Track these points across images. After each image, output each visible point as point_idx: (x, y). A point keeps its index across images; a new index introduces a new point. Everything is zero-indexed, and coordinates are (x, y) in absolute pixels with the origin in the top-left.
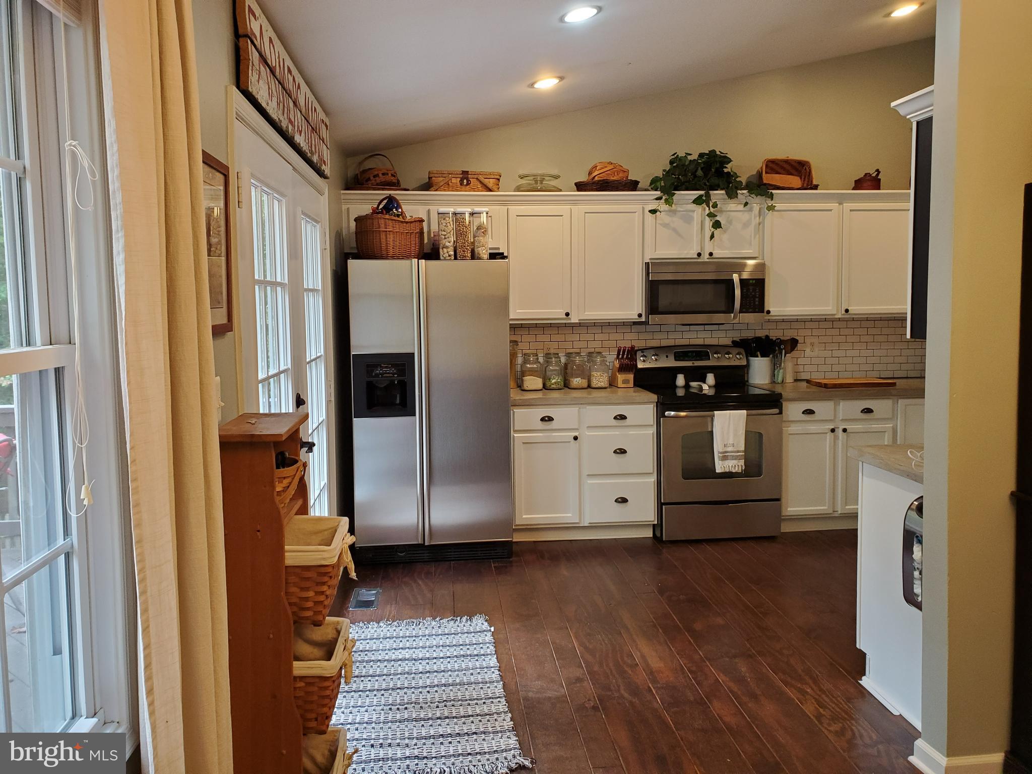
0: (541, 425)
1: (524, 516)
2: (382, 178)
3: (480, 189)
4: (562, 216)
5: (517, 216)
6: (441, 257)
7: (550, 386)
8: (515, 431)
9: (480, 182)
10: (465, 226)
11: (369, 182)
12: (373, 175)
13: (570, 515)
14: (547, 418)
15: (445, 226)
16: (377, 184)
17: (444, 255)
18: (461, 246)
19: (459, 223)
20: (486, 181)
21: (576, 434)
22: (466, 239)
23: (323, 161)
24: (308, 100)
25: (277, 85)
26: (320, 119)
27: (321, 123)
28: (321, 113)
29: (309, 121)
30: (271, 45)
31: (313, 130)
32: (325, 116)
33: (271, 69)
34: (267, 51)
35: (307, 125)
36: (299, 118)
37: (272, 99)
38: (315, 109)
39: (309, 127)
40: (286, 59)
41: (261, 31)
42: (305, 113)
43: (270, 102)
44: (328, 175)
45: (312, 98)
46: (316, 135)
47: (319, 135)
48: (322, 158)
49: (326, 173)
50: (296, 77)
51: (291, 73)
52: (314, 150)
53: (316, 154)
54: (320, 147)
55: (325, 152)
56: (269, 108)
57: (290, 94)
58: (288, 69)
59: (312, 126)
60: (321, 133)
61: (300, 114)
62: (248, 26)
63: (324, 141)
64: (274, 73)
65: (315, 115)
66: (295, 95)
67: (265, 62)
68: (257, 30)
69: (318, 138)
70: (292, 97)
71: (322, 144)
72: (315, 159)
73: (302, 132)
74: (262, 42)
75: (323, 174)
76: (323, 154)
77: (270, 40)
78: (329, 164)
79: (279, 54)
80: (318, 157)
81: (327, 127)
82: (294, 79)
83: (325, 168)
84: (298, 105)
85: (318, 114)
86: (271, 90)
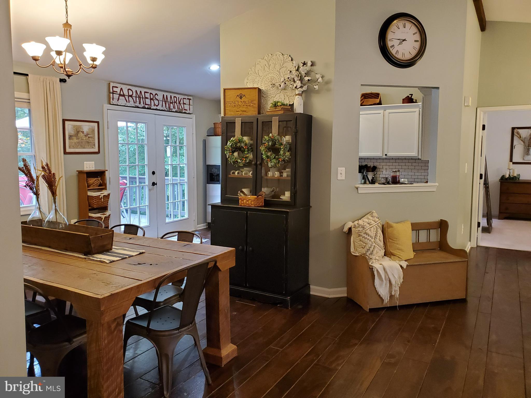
23: (183, 110)
24: (167, 96)
25: (134, 98)
26: (181, 98)
27: (182, 99)
28: (183, 97)
29: (167, 101)
30: (129, 91)
31: (172, 103)
32: (187, 97)
33: (129, 96)
34: (126, 93)
35: (165, 102)
36: (156, 102)
37: (129, 102)
38: (174, 97)
39: (167, 103)
40: (143, 90)
41: (121, 89)
42: (163, 100)
43: (127, 103)
44: (190, 113)
45: (171, 94)
46: (175, 103)
47: (179, 103)
48: (183, 109)
49: (187, 113)
50: (154, 92)
51: (148, 93)
52: (173, 108)
53: (175, 109)
54: (180, 106)
55: (186, 107)
56: (127, 105)
57: (147, 98)
58: (145, 92)
59: (170, 102)
60: (182, 102)
61: (157, 101)
62: (111, 91)
63: (185, 104)
64: (131, 96)
65: (175, 98)
66: (152, 97)
67: (124, 95)
68: (118, 90)
69: (178, 104)
70: (149, 98)
71: (182, 105)
72: (174, 110)
73: (159, 105)
74: (122, 91)
75: (185, 113)
76: (184, 108)
77: (128, 90)
78: (191, 109)
79: (136, 91)
80: (177, 109)
81: (190, 99)
82: (151, 93)
83: (186, 111)
84: (155, 99)
85: (179, 98)
86: (129, 101)
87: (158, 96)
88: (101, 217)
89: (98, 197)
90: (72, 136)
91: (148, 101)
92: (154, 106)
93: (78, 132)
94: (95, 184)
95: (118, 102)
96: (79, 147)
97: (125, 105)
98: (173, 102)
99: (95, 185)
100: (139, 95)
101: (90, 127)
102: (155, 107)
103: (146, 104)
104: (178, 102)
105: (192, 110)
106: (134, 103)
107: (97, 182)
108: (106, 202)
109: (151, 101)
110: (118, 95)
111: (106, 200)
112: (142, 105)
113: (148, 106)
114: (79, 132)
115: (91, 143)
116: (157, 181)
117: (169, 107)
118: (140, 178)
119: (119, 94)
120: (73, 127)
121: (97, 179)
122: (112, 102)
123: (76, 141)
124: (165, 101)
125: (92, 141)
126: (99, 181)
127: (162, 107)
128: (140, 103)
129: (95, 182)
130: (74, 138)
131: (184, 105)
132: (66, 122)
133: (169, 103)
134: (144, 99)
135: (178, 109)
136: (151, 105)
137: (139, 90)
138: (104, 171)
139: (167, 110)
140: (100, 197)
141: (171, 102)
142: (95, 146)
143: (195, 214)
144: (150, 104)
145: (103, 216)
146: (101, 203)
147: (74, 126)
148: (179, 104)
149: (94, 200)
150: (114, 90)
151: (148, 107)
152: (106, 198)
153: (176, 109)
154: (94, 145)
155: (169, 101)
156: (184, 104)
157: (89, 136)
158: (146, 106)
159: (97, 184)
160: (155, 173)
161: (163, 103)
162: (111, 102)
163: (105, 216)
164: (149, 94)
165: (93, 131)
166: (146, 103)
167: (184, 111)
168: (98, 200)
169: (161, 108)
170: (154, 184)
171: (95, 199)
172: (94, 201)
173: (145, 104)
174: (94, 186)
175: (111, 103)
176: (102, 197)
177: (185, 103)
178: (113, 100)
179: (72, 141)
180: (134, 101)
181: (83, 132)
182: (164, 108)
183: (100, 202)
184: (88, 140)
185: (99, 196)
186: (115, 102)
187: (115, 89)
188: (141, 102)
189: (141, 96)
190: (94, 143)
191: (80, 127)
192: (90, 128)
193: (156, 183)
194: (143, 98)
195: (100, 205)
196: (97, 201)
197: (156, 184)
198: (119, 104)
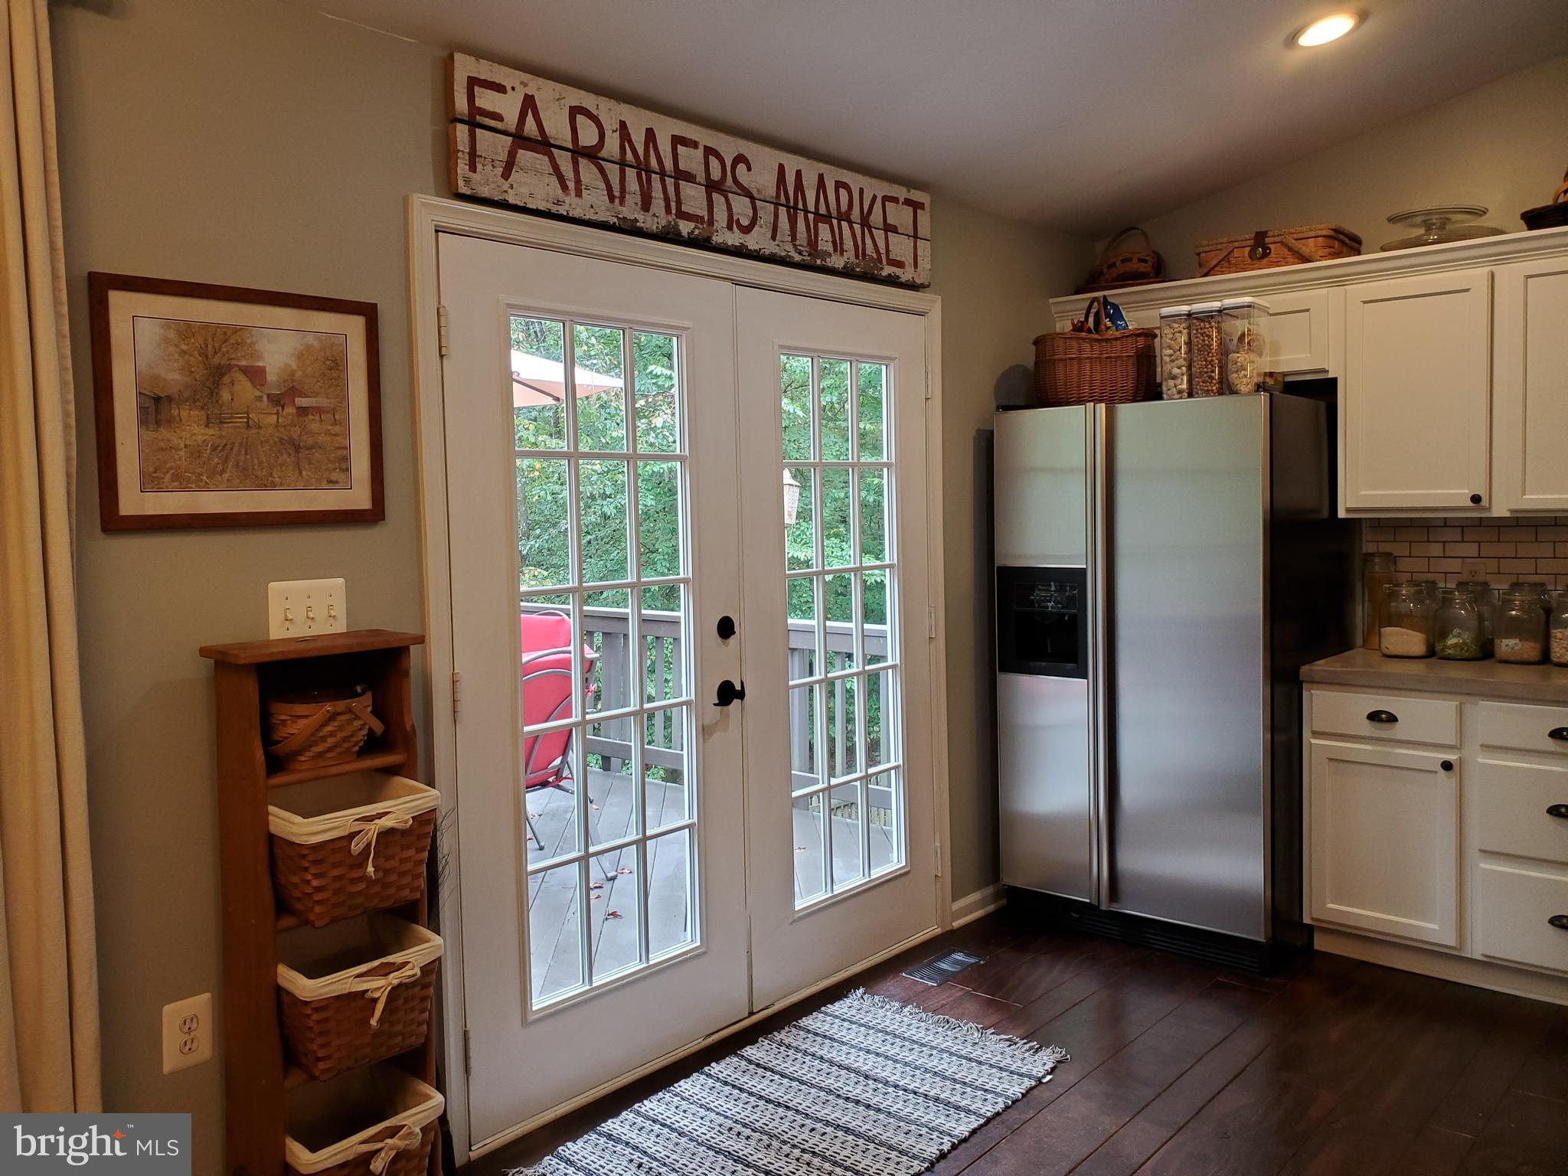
0: (1367, 728)
1: (1330, 906)
2: (1121, 269)
3: (1291, 260)
4: (1467, 290)
5: (1365, 302)
6: (1165, 396)
7: (1443, 650)
8: (1316, 734)
9: (1290, 249)
10: (1207, 336)
11: (1102, 278)
12: (1106, 265)
13: (1436, 927)
14: (1384, 716)
15: (1171, 339)
16: (1114, 280)
17: (1169, 392)
18: (1200, 373)
19: (1197, 330)
20: (1297, 245)
21: (1451, 757)
22: (1210, 359)
23: (884, 262)
24: (799, 173)
25: (613, 171)
26: (875, 197)
27: (879, 201)
28: (883, 189)
29: (800, 206)
30: (580, 118)
31: (827, 218)
32: (904, 190)
33: (579, 152)
34: (557, 126)
35: (788, 213)
36: (741, 207)
37: (579, 194)
38: (839, 185)
39: (801, 215)
40: (666, 129)
41: (529, 103)
42: (778, 196)
43: (567, 200)
44: (918, 281)
45: (823, 168)
46: (844, 224)
47: (865, 223)
48: (884, 257)
49: (903, 279)
50: (729, 147)
51: (694, 145)
52: (831, 249)
53: (842, 254)
54: (868, 241)
55: (901, 246)
56: (566, 207)
57: (689, 177)
58: (677, 141)
59: (816, 213)
60: (876, 218)
61: (747, 200)
62: (461, 104)
63: (894, 229)
64: (592, 154)
65: (843, 192)
66: (716, 173)
67: (543, 145)
68: (508, 107)
69: (857, 227)
70: (701, 177)
71: (879, 235)
72: (837, 261)
73: (756, 228)
74: (530, 118)
75: (892, 282)
76: (888, 251)
77: (575, 111)
78: (925, 263)
79: (623, 125)
80: (853, 259)
81: (916, 206)
82: (709, 151)
83: (898, 271)
84: (735, 189)
85: (861, 191)
86: (578, 182)
87: (749, 169)
88: (366, 991)
89: (338, 845)
90: (170, 399)
91: (694, 197)
92: (730, 228)
93: (217, 374)
94: (331, 741)
95: (506, 186)
96: (226, 476)
97: (554, 209)
98: (834, 213)
99: (330, 750)
100: (641, 151)
101: (310, 339)
102: (733, 238)
103: (682, 215)
104: (856, 214)
105: (929, 267)
106: (612, 198)
107: (340, 728)
108: (402, 874)
109: (715, 196)
110: (510, 139)
111: (403, 861)
112: (656, 218)
113: (692, 225)
114: (223, 375)
115: (317, 455)
116: (744, 675)
117: (813, 243)
118: (645, 621)
119: (512, 128)
120: (172, 335)
121: (341, 705)
122: (467, 181)
123: (200, 438)
124: (792, 204)
125: (321, 439)
126: (357, 718)
127: (774, 238)
128: (646, 206)
129: (329, 728)
130: (184, 414)
131: (887, 238)
132: (117, 299)
133: (811, 216)
134: (669, 181)
135: (857, 257)
136: (711, 222)
137: (638, 121)
138: (402, 644)
139: (797, 258)
140: (356, 847)
141: (823, 210)
142: (348, 470)
143: (939, 843)
144: (704, 213)
145: (380, 982)
146: (362, 886)
147: (186, 330)
148: (862, 225)
149: (306, 869)
150: (479, 103)
151: (697, 232)
152: (408, 847)
153: (850, 255)
154: (344, 463)
155: (811, 208)
156: (889, 228)
157: (302, 402)
158: (685, 228)
159: (345, 739)
160: (736, 629)
161: (776, 216)
162: (461, 183)
163: (394, 979)
164: (700, 152)
165: (336, 365)
166: (684, 208)
167: (887, 270)
168: (336, 872)
169: (770, 247)
170: (728, 693)
171: (315, 862)
172: (309, 877)
173: (674, 212)
174: (320, 755)
175: (463, 189)
176: (369, 845)
177: (896, 227)
178: (473, 169)
179: (168, 435)
180: (609, 189)
181: (256, 375)
182: (786, 249)
183: (353, 881)
184: (295, 432)
185: (344, 843)
186: (486, 181)
187: (486, 100)
188: (651, 197)
189: (654, 162)
190: (339, 453)
191: (232, 335)
192: (308, 347)
193: (738, 687)
194: (663, 174)
195: (360, 900)
196: (336, 878)
197: (741, 695)
198: (512, 200)
